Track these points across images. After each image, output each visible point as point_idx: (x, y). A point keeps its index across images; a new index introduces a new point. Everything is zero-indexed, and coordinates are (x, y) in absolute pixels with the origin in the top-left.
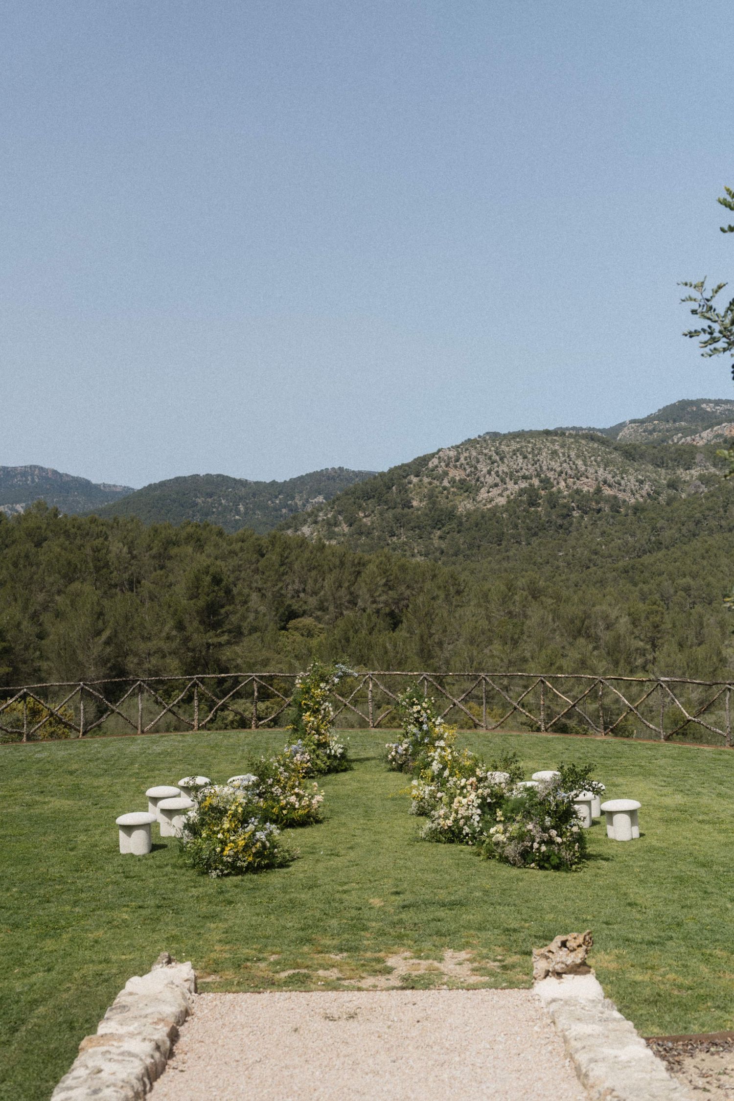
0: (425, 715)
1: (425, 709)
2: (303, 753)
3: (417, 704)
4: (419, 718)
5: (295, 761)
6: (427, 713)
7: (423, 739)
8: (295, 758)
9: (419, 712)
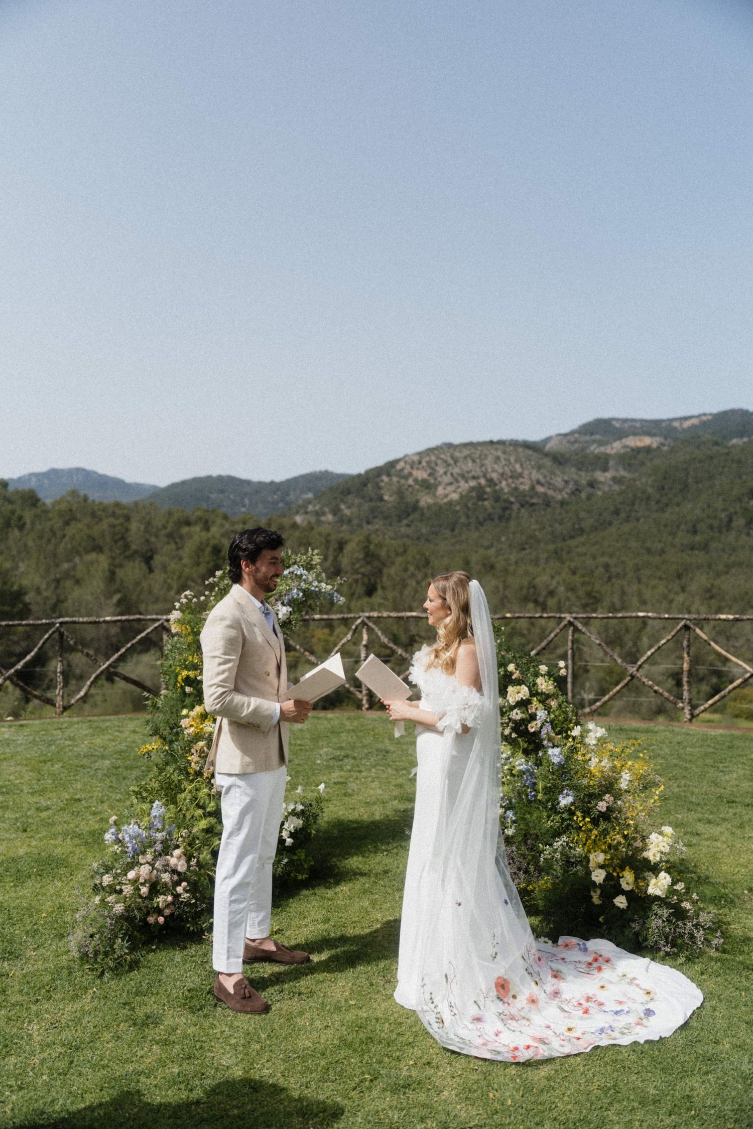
0: (541, 714)
1: (544, 698)
2: (167, 850)
3: (519, 682)
4: (524, 722)
5: (128, 890)
6: (548, 709)
7: (553, 791)
8: (131, 875)
9: (523, 704)
